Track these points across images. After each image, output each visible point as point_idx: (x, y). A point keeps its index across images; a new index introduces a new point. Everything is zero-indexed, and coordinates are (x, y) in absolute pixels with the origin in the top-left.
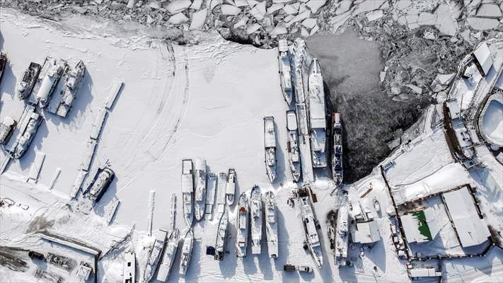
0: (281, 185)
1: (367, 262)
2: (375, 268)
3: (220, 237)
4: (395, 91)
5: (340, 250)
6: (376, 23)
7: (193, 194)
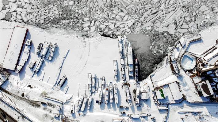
0: (119, 81)
1: (145, 105)
2: (148, 107)
3: (100, 98)
4: (155, 52)
5: (137, 101)
6: (149, 30)
7: (92, 84)
